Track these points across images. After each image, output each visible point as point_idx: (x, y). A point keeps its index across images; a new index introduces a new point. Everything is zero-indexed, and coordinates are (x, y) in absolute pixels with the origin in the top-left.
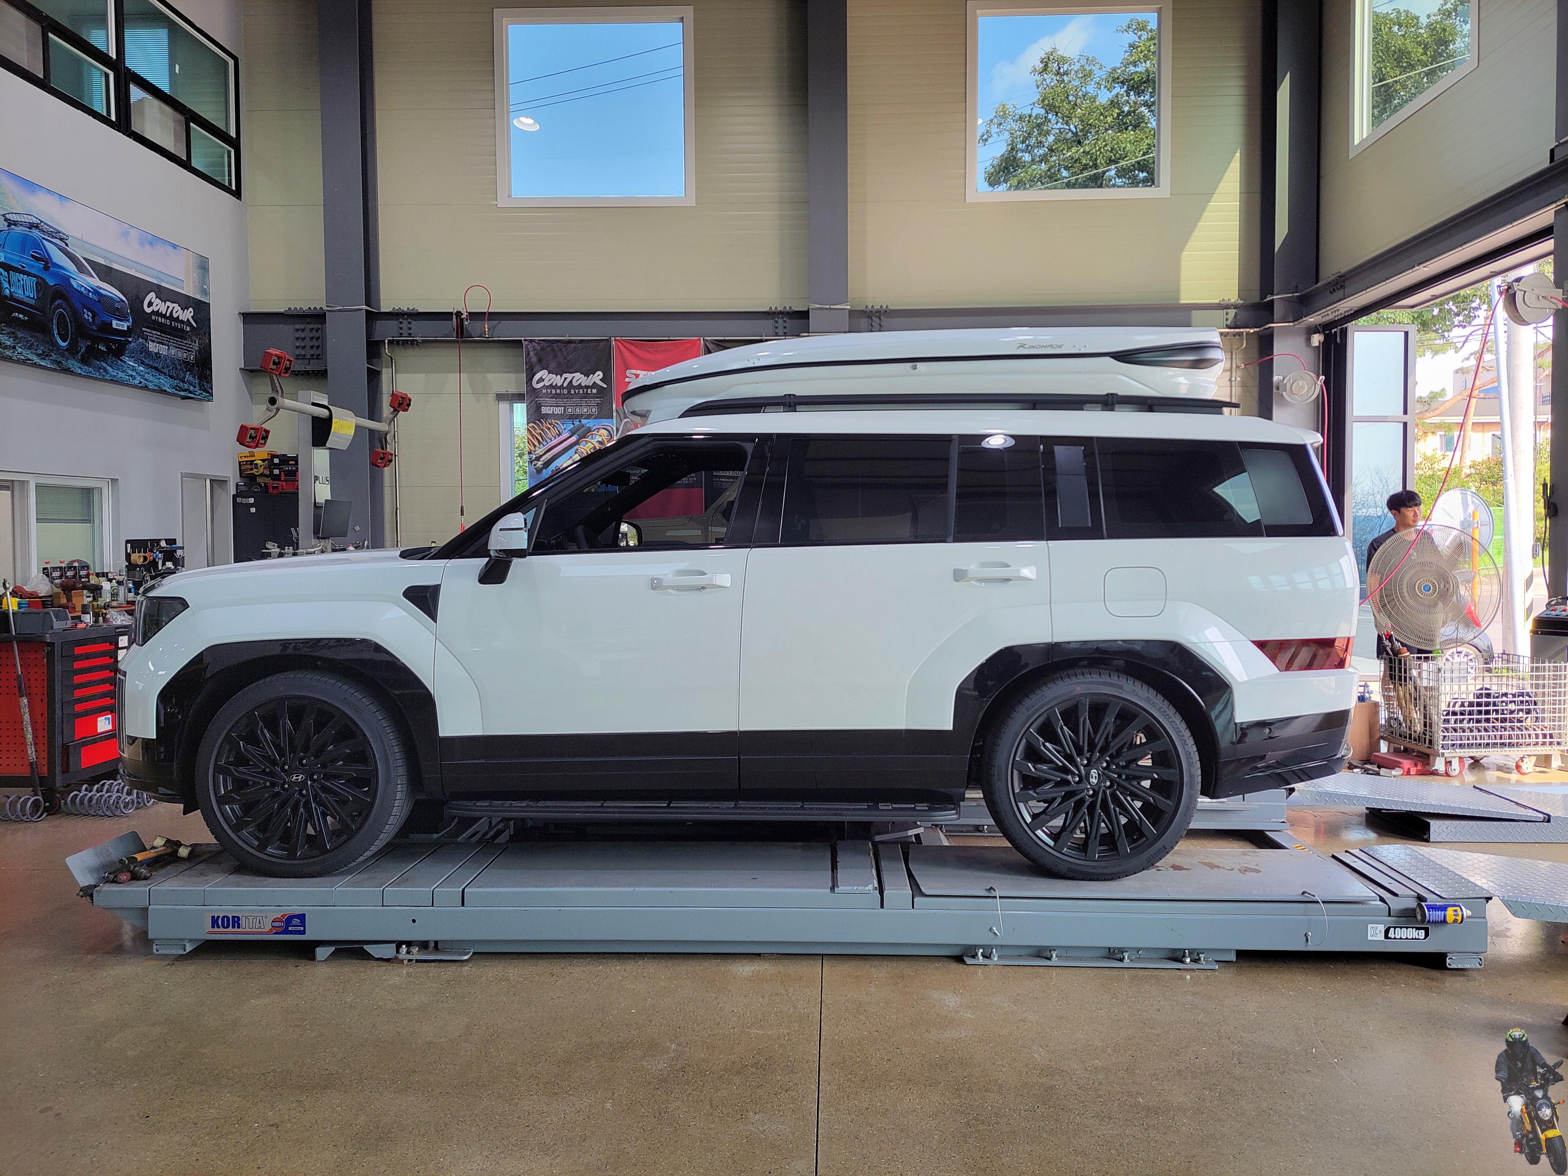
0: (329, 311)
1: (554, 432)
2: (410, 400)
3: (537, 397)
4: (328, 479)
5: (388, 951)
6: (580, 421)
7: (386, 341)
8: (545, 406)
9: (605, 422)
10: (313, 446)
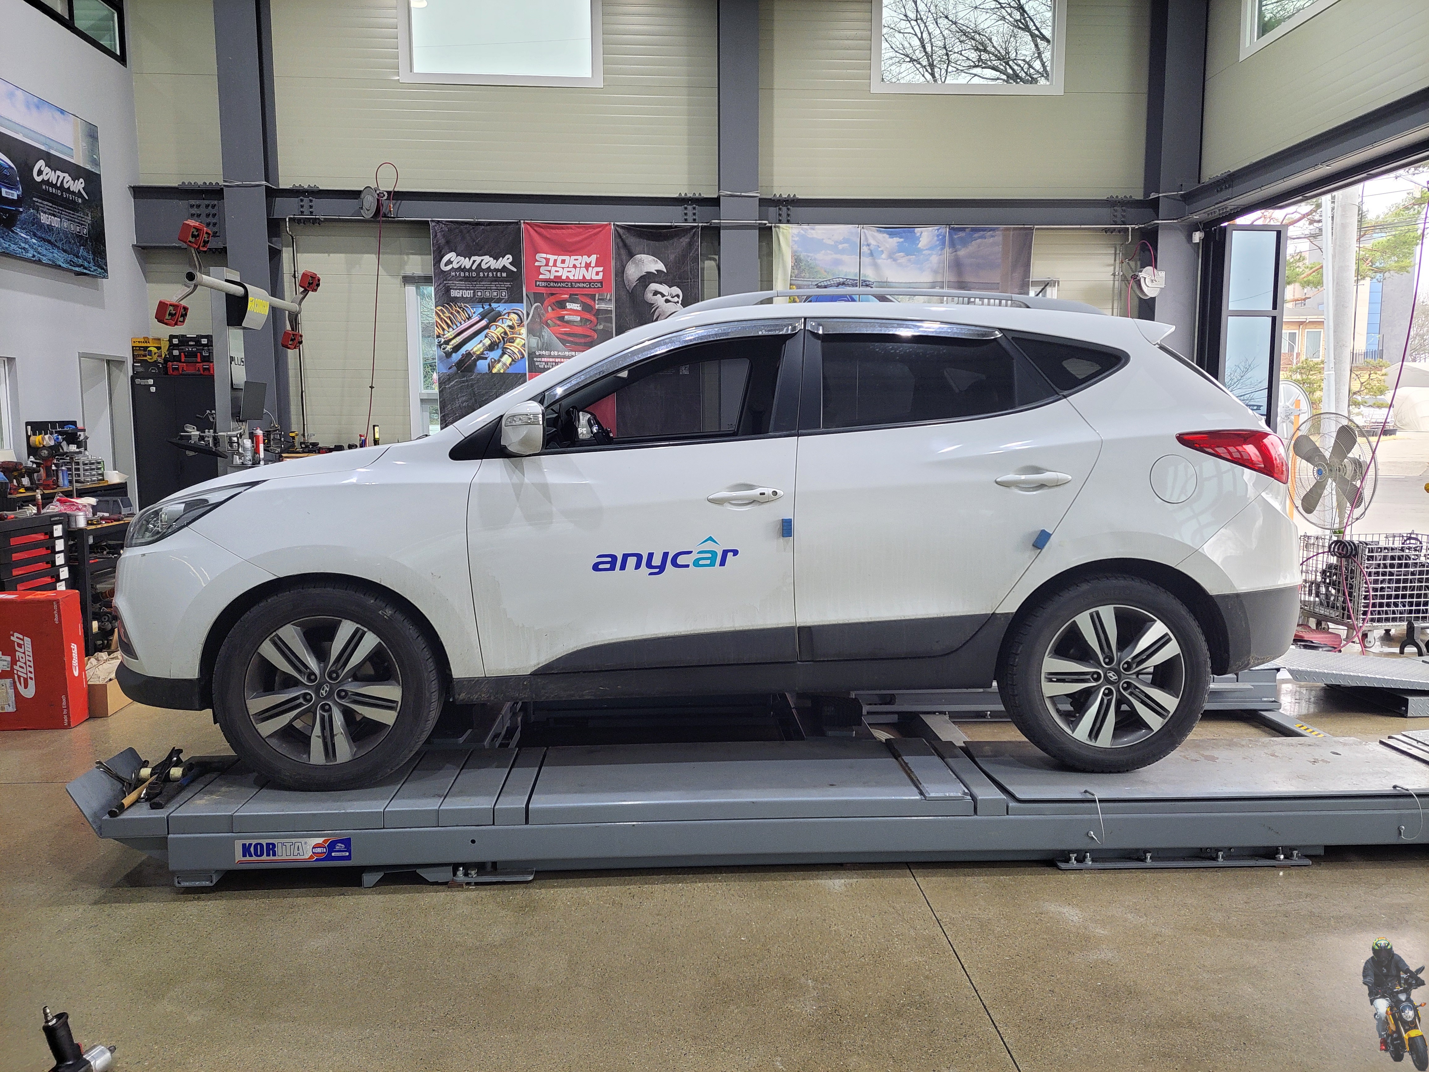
0: (224, 186)
1: (464, 315)
2: (319, 280)
3: (446, 280)
4: (243, 360)
5: (446, 875)
6: (490, 305)
7: (287, 220)
8: (454, 289)
9: (516, 306)
10: (228, 325)
